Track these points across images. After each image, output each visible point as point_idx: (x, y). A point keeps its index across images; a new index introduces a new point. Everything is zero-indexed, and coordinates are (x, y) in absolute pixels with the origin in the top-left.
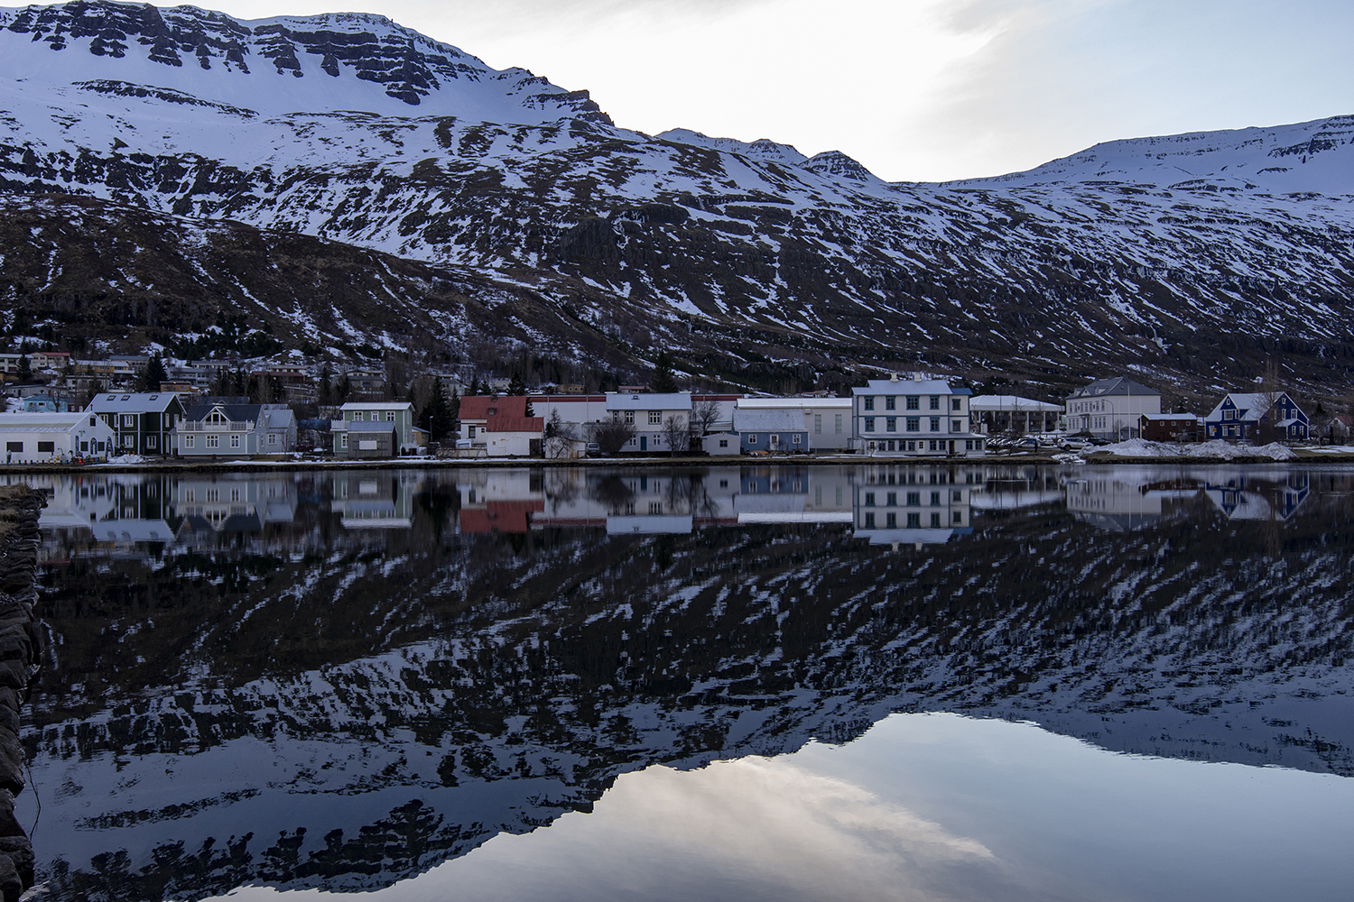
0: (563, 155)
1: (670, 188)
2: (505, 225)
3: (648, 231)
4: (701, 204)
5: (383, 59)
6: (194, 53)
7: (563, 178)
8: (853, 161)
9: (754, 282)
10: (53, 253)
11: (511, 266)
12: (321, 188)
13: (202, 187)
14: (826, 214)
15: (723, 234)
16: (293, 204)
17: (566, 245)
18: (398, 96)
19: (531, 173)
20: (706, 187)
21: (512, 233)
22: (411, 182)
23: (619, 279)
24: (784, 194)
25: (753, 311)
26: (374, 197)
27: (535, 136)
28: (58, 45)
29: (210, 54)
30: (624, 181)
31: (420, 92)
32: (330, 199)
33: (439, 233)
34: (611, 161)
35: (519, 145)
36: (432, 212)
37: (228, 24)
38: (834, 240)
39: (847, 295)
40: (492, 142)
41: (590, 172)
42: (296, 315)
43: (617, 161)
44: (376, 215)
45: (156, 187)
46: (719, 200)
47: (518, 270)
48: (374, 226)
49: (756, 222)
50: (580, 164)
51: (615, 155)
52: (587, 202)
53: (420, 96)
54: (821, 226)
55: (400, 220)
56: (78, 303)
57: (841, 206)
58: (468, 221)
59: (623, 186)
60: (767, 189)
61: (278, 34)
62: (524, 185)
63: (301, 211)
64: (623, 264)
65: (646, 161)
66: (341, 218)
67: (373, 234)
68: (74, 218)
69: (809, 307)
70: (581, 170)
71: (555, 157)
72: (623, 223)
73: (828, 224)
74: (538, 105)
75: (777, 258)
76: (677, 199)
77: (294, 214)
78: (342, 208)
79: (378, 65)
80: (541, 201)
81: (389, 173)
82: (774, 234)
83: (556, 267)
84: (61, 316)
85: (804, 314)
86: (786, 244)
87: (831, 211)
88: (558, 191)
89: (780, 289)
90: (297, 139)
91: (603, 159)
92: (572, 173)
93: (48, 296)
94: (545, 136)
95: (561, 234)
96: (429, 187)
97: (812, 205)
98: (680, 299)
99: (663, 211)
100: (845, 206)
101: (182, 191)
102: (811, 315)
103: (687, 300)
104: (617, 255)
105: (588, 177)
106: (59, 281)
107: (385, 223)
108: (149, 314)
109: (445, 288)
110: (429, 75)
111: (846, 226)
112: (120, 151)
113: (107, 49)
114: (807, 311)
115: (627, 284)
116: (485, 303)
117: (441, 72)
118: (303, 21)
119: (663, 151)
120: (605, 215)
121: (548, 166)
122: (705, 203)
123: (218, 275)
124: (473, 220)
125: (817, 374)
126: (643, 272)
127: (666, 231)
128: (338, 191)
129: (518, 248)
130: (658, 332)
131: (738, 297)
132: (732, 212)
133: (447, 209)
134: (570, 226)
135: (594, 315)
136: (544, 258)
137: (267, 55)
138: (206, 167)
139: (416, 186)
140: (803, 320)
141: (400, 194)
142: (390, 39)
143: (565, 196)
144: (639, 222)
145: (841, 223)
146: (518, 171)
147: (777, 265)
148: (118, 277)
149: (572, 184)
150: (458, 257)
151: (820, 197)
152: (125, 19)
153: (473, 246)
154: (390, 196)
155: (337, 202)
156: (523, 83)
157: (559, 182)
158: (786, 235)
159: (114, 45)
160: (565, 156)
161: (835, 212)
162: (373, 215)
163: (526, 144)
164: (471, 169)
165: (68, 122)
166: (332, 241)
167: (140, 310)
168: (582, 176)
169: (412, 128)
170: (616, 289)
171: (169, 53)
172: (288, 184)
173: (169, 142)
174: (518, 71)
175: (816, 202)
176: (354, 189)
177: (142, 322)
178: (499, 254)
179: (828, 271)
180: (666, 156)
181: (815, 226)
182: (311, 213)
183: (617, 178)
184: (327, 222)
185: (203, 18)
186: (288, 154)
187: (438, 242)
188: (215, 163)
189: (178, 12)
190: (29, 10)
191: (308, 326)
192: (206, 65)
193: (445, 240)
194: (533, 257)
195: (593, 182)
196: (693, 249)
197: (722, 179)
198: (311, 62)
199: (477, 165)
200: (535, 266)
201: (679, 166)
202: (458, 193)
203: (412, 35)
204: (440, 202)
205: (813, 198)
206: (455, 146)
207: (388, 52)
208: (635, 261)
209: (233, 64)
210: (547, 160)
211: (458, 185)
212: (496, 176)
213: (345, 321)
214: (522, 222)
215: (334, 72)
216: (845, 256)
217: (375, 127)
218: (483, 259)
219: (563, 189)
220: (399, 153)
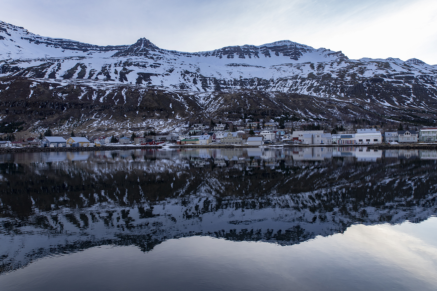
0: (345, 68)
1: (377, 73)
2: (334, 87)
3: (373, 85)
4: (387, 77)
5: (289, 50)
6: (247, 55)
7: (347, 74)
8: (420, 60)
9: (405, 96)
10: (247, 101)
11: (337, 97)
12: (286, 82)
13: (259, 84)
14: (425, 76)
15: (394, 84)
16: (280, 86)
17: (351, 91)
18: (293, 59)
19: (338, 73)
20: (387, 72)
21: (336, 89)
22: (308, 79)
23: (366, 98)
24: (411, 72)
25: (406, 104)
26: (299, 83)
27: (336, 64)
28: (221, 57)
29: (251, 55)
30: (364, 73)
31: (298, 57)
32: (288, 85)
33: (317, 90)
34: (359, 68)
35: (332, 67)
36: (314, 85)
37: (255, 48)
38: (429, 83)
39: (435, 98)
40: (325, 67)
41: (354, 72)
42: (299, 111)
43: (360, 68)
44: (300, 87)
45: (249, 85)
46: (392, 75)
47: (339, 97)
48: (300, 90)
49: (404, 80)
50: (351, 70)
51: (360, 66)
52: (355, 79)
53: (298, 58)
54: (424, 80)
55: (306, 88)
56: (255, 111)
57: (429, 73)
58: (324, 87)
59: (364, 74)
60: (405, 71)
61: (265, 48)
62: (337, 77)
63: (282, 88)
64: (367, 94)
65: (368, 67)
66: (292, 89)
67: (300, 92)
68: (248, 93)
69: (423, 102)
70: (351, 71)
71: (343, 69)
72: (366, 84)
73: (426, 79)
74: (328, 56)
75: (412, 89)
76: (380, 76)
77: (280, 89)
78: (292, 86)
79: (288, 52)
80: (343, 80)
81: (302, 77)
82: (410, 83)
83: (349, 96)
84: (253, 115)
85: (422, 104)
86: (413, 85)
87: (427, 75)
88: (346, 77)
89: (413, 98)
90: (278, 71)
91: (357, 68)
92: (349, 72)
93: (250, 110)
94: (338, 64)
95: (349, 88)
96: (313, 79)
97: (420, 74)
98: (384, 102)
99: (376, 80)
100: (430, 73)
101: (255, 86)
102: (424, 104)
103: (386, 103)
104: (365, 92)
105: (354, 73)
106: (250, 107)
107: (303, 89)
108: (269, 113)
109: (330, 103)
110: (300, 53)
111: (432, 79)
112: (241, 78)
113: (230, 57)
114: (423, 103)
115: (369, 99)
116: (341, 106)
117: (303, 52)
118: (270, 44)
119: (373, 64)
120: (361, 82)
121: (342, 71)
122: (388, 76)
123: (280, 104)
124: (326, 86)
125: (435, 121)
126: (373, 96)
127: (378, 85)
128: (290, 82)
129: (338, 92)
130: (386, 111)
131: (401, 101)
132: (396, 78)
133: (318, 84)
134: (352, 86)
135: (368, 108)
136: (345, 94)
137: (263, 53)
138: (259, 80)
139: (309, 79)
140: (422, 106)
141: (306, 82)
142: (291, 45)
143: (349, 78)
144: (370, 83)
145: (430, 78)
146: (335, 73)
147: (412, 91)
148: (261, 105)
149: (350, 75)
150: (323, 96)
151: (422, 71)
152: (233, 50)
153: (326, 93)
154: (303, 83)
155: (290, 85)
156: (323, 52)
157: (346, 75)
158: (413, 83)
159: (232, 56)
160: (346, 68)
161: (428, 75)
162: (299, 87)
163: (333, 66)
164: (322, 74)
165: (230, 73)
166: (301, 94)
167: (268, 112)
168: (352, 73)
169: (304, 66)
170: (366, 101)
171: (242, 56)
172: (278, 82)
173: (250, 75)
174: (322, 48)
175: (421, 73)
176: (294, 82)
177: (268, 115)
178: (333, 94)
179: (428, 92)
180: (374, 65)
181: (422, 80)
182: (284, 88)
183: (362, 72)
184: (288, 90)
185: (249, 47)
186: (276, 76)
187: (317, 92)
188: (261, 79)
189: (244, 46)
190: (215, 51)
191: (302, 114)
192: (250, 57)
193: (319, 92)
194: (343, 94)
195: (356, 74)
196: (386, 89)
197: (391, 70)
198: (272, 53)
199: (324, 73)
200: (343, 96)
201: (378, 67)
202: (320, 80)
203: (295, 44)
204: (316, 83)
205: (419, 72)
206: (316, 69)
207: (290, 49)
208: (370, 93)
209: (256, 56)
210: (341, 70)
211: (320, 78)
212: (329, 75)
213: (310, 112)
214: (339, 86)
215: (278, 55)
216: (433, 87)
217: (295, 66)
218: (329, 96)
219: (348, 77)
220: (302, 72)
